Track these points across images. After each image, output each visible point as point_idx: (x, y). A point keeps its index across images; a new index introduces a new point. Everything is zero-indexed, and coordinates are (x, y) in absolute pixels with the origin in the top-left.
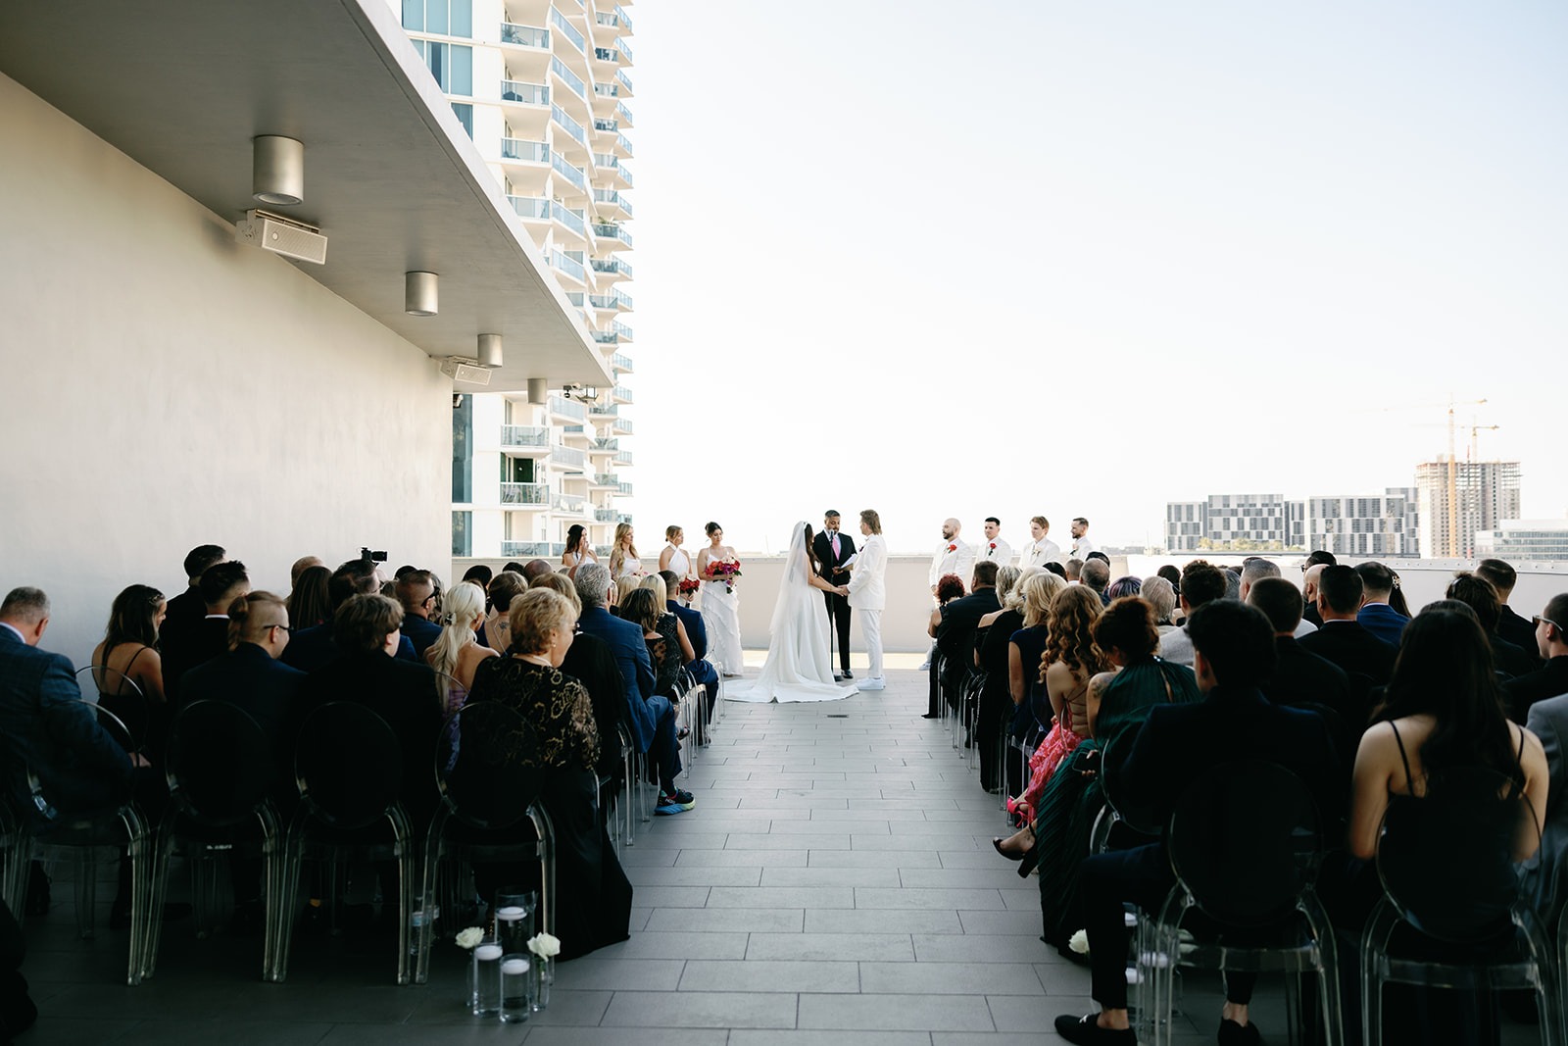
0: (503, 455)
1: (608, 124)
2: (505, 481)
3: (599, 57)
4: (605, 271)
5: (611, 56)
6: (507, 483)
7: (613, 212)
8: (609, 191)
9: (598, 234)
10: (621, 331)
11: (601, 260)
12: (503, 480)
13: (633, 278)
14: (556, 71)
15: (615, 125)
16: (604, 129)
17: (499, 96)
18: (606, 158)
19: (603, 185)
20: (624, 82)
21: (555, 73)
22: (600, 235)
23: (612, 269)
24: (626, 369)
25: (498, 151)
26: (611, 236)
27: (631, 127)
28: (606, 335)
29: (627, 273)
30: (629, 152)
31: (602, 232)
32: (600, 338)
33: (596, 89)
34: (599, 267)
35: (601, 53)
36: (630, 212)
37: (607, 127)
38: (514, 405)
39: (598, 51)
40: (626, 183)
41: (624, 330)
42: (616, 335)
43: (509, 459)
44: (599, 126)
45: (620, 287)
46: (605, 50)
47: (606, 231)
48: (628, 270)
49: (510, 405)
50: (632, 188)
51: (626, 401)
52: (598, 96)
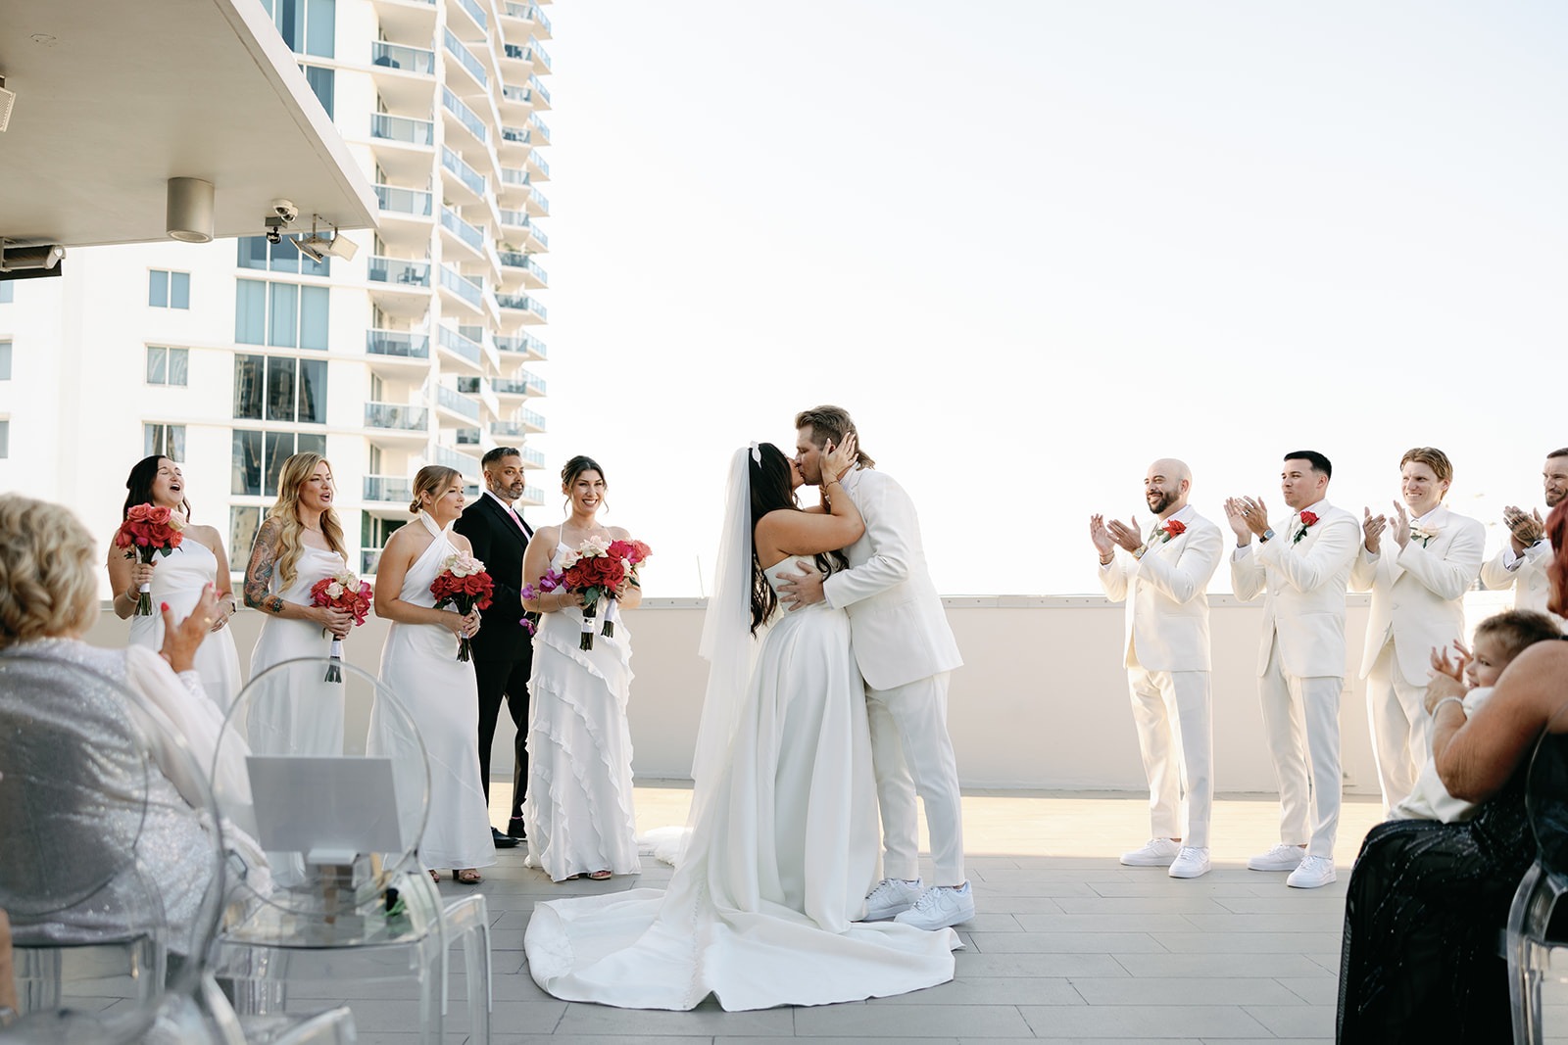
0: (366, 514)
1: (521, 134)
2: (368, 546)
3: (510, 55)
4: (513, 307)
5: (525, 54)
6: (371, 549)
7: (523, 237)
8: (519, 214)
9: (504, 263)
10: (532, 383)
11: (507, 294)
12: (365, 544)
13: (548, 321)
14: (449, 47)
15: (528, 136)
16: (514, 139)
17: (369, 60)
18: (516, 175)
19: (512, 207)
20: (540, 91)
21: (447, 50)
22: (507, 264)
23: (521, 305)
24: (538, 427)
25: (367, 128)
26: (520, 265)
27: (548, 144)
28: (513, 384)
29: (541, 314)
30: (545, 174)
31: (509, 262)
32: (506, 388)
33: (505, 93)
34: (506, 303)
35: (512, 51)
36: (545, 242)
37: (518, 137)
38: (384, 453)
39: (508, 48)
40: (539, 210)
41: (537, 382)
42: (524, 384)
43: (376, 521)
44: (508, 136)
45: (530, 331)
46: (516, 48)
47: (514, 260)
48: (542, 312)
49: (378, 452)
50: (548, 216)
51: (537, 465)
52: (507, 100)
